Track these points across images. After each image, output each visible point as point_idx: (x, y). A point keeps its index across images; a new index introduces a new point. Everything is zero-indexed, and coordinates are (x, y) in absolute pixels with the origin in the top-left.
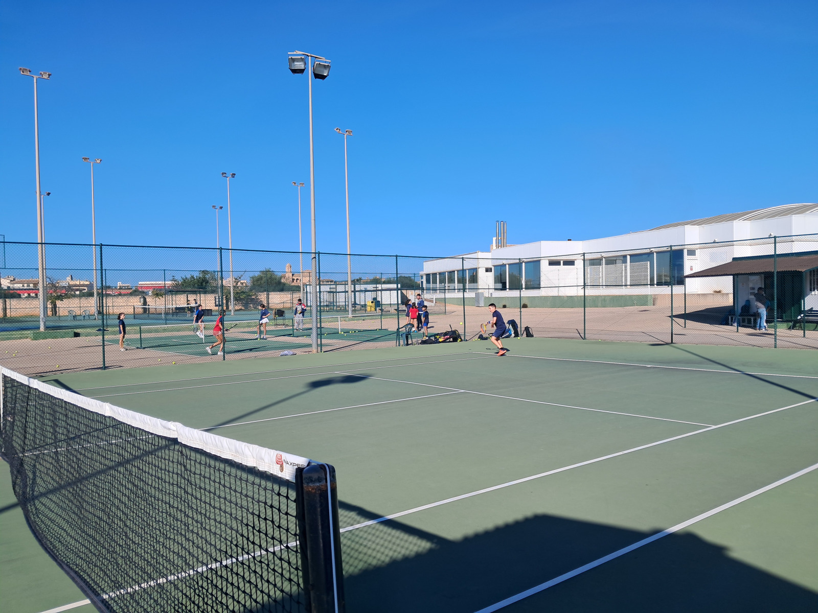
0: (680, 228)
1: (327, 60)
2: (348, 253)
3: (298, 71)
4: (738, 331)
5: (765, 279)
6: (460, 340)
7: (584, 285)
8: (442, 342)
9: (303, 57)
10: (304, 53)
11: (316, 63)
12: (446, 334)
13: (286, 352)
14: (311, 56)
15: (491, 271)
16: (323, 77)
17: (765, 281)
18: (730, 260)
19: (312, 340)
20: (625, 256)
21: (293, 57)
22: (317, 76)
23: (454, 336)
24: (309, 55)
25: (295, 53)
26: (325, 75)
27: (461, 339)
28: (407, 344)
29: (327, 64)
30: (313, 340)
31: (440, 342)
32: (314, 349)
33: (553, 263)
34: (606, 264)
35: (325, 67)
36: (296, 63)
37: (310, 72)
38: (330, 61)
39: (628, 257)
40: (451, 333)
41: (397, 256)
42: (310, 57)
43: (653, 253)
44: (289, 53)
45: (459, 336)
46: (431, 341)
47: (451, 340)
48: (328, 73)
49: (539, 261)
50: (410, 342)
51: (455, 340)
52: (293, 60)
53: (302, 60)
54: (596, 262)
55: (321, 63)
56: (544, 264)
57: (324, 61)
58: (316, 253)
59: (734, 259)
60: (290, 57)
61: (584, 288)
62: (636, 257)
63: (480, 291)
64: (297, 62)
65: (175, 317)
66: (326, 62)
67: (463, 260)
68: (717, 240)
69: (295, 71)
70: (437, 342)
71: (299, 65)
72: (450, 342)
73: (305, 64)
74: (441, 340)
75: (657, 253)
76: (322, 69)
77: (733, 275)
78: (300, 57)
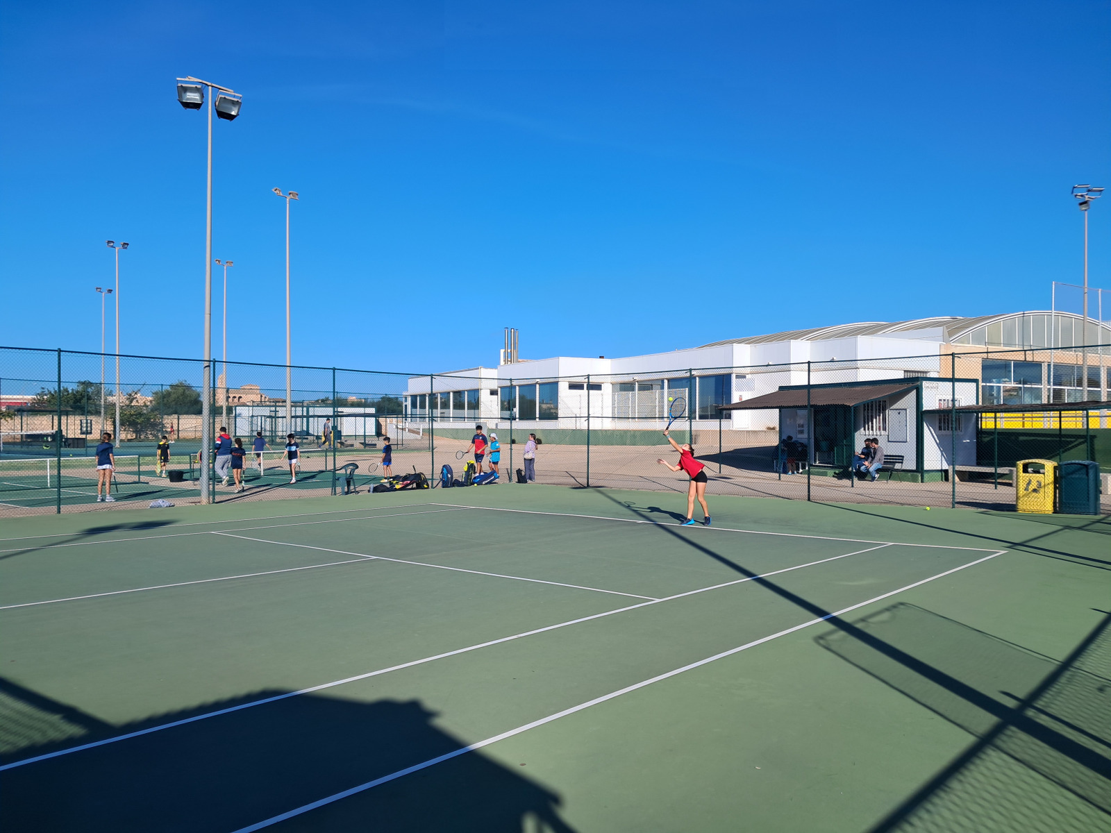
0: (727, 347)
1: (236, 94)
2: (288, 364)
3: (191, 105)
4: (780, 479)
5: (815, 413)
6: (426, 486)
7: (588, 417)
8: (400, 489)
9: (199, 86)
10: (201, 81)
11: (220, 96)
12: (405, 478)
13: (160, 501)
14: (212, 86)
15: (497, 394)
16: (231, 117)
17: (815, 416)
18: (777, 389)
19: (201, 485)
20: (662, 381)
21: (184, 85)
22: (223, 115)
23: (417, 481)
24: (209, 84)
25: (187, 79)
26: (233, 113)
27: (428, 485)
28: (347, 493)
29: (236, 100)
30: (203, 484)
31: (396, 490)
32: (204, 498)
33: (573, 386)
34: (639, 390)
35: (234, 103)
36: (188, 94)
37: (210, 108)
38: (241, 96)
39: (666, 381)
40: (412, 478)
41: (334, 369)
42: (210, 87)
43: (695, 378)
44: (178, 79)
45: (425, 481)
46: (382, 488)
47: (415, 485)
48: (238, 112)
49: (557, 383)
50: (352, 487)
51: (419, 486)
52: (185, 90)
53: (196, 90)
54: (627, 387)
55: (227, 97)
56: (563, 387)
57: (231, 94)
58: (210, 361)
59: (781, 388)
60: (179, 85)
61: (588, 420)
62: (674, 383)
63: (482, 420)
64: (191, 92)
65: (25, 449)
66: (234, 96)
67: (432, 378)
68: (770, 363)
69: (187, 105)
70: (392, 489)
71: (193, 97)
72: (412, 489)
73: (202, 96)
74: (398, 487)
75: (701, 377)
76: (230, 106)
77: (780, 408)
78: (194, 86)
